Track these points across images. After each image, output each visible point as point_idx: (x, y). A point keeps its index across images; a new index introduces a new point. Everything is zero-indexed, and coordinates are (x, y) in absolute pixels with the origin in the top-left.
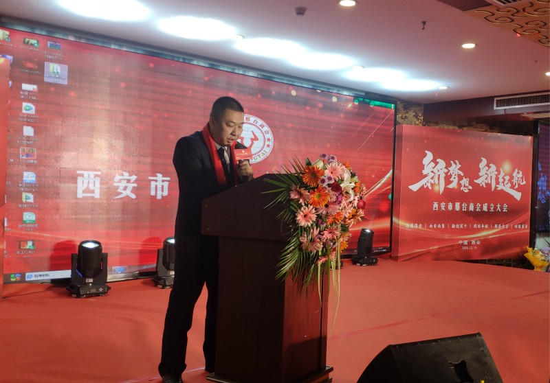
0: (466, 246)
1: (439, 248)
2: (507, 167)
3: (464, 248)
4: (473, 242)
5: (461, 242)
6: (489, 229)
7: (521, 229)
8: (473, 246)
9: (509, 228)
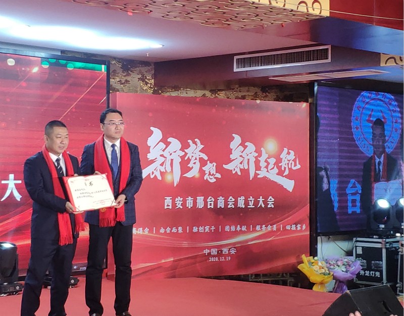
0: (214, 256)
1: (174, 261)
2: (271, 146)
3: (212, 259)
4: (225, 251)
5: (206, 251)
6: (249, 231)
7: (296, 231)
8: (225, 256)
9: (278, 229)
